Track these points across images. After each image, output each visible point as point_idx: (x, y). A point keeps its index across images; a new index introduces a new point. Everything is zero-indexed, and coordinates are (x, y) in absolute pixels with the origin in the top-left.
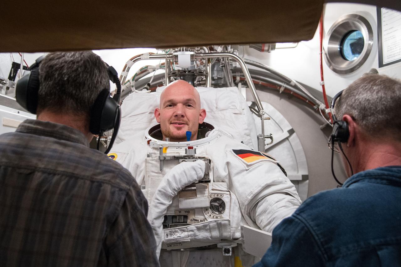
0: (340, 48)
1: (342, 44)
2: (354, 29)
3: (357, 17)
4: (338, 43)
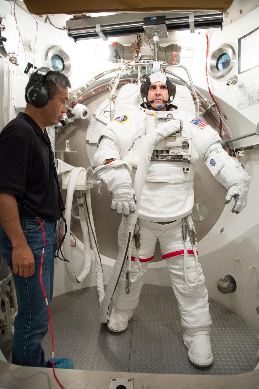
0: (217, 64)
1: (218, 61)
2: (225, 53)
3: (227, 45)
4: (216, 60)
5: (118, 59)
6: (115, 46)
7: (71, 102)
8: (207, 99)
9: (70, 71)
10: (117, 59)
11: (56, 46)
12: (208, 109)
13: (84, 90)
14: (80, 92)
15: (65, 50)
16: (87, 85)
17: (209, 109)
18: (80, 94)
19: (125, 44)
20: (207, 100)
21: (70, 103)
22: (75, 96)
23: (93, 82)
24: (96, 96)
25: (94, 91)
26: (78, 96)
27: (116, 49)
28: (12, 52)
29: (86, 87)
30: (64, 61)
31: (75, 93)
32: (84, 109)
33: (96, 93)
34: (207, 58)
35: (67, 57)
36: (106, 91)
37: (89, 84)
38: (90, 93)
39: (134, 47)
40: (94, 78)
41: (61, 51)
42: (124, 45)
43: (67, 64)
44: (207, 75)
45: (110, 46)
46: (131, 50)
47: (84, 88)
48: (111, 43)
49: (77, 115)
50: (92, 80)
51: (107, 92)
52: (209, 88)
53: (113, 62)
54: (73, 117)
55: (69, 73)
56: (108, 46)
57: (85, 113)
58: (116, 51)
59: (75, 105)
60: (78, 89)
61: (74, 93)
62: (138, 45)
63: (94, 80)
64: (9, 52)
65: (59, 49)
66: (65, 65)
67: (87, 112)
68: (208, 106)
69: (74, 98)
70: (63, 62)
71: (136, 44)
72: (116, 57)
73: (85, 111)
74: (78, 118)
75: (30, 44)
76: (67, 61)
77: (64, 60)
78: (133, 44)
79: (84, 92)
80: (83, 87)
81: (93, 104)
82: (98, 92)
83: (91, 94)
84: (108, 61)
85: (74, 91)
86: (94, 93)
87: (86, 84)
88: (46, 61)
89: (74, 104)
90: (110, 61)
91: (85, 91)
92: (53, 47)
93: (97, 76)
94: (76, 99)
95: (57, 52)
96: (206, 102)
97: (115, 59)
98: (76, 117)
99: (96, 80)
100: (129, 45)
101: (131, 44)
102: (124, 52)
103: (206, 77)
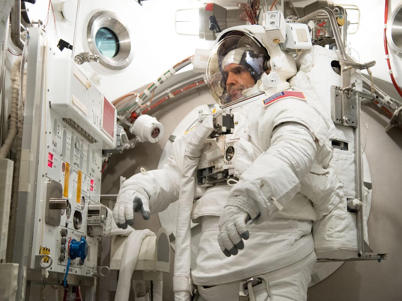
5: (217, 32)
6: (211, 10)
7: (130, 110)
8: (390, 98)
9: (130, 56)
10: (214, 33)
11: (106, 13)
12: (393, 116)
13: (154, 90)
14: (147, 92)
15: (122, 20)
16: (160, 81)
17: (395, 116)
18: (147, 96)
19: (229, 6)
20: (391, 100)
21: (128, 112)
22: (137, 100)
23: (172, 75)
24: (176, 103)
25: (173, 92)
26: (143, 100)
27: (212, 15)
28: (37, 21)
29: (157, 84)
30: (119, 39)
31: (138, 95)
32: (153, 124)
33: (177, 96)
34: (386, 22)
35: (125, 31)
36: (195, 93)
37: (163, 78)
38: (164, 97)
39: (246, 10)
40: (174, 68)
41: (115, 22)
42: (228, 8)
43: (124, 43)
44: (387, 53)
45: (201, 10)
46: (241, 16)
47: (154, 86)
48: (204, 6)
49: (140, 136)
50: (169, 71)
51: (197, 94)
52: (392, 75)
53: (208, 38)
54: (133, 140)
55: (127, 60)
56: (198, 10)
57: (156, 132)
58: (213, 20)
59: (136, 118)
60: (143, 88)
61: (136, 95)
62: (252, 6)
63: (173, 71)
64: (32, 21)
65: (111, 18)
66: (121, 45)
67: (159, 130)
68: (394, 110)
69: (136, 103)
70: (117, 40)
71: (249, 5)
72: (212, 28)
73: (155, 126)
74: (142, 142)
75: (62, 8)
76: (124, 39)
77: (118, 36)
78: (243, 5)
79: (155, 93)
80: (152, 84)
81: (170, 117)
82: (181, 94)
83: (167, 98)
84: (199, 37)
85: (136, 91)
86: (171, 96)
87: (158, 78)
88: (88, 37)
89: (135, 115)
90: (201, 36)
91: (156, 91)
92: (100, 14)
93: (179, 64)
94: (140, 107)
95: (108, 23)
96: (388, 102)
97: (211, 33)
98: (139, 139)
99: (177, 71)
100: (237, 8)
101: (239, 5)
102: (227, 20)
103: (386, 57)
